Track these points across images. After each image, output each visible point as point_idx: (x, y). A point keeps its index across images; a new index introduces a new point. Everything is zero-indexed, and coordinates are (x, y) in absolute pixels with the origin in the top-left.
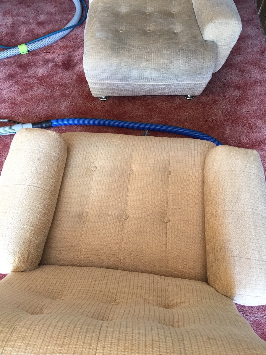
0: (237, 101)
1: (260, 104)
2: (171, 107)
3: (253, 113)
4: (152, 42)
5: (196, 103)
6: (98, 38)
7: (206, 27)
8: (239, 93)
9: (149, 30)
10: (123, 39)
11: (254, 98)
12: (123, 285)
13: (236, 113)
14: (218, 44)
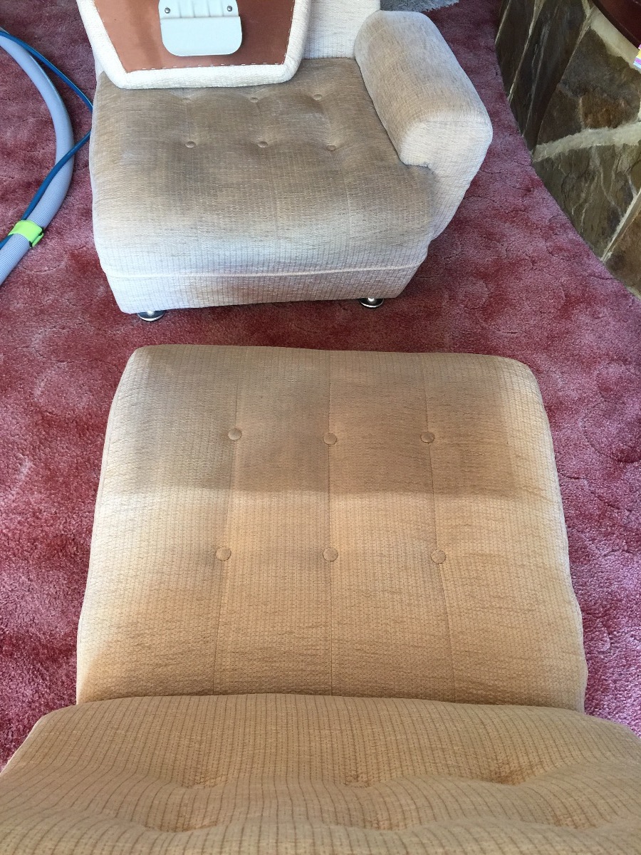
0: (484, 309)
1: (539, 313)
2: (326, 330)
3: (524, 337)
4: (273, 171)
5: (387, 316)
6: (130, 164)
7: (406, 133)
8: (486, 289)
9: (263, 143)
10: (199, 166)
11: (523, 300)
12: (365, 734)
13: (487, 339)
14: (437, 172)
